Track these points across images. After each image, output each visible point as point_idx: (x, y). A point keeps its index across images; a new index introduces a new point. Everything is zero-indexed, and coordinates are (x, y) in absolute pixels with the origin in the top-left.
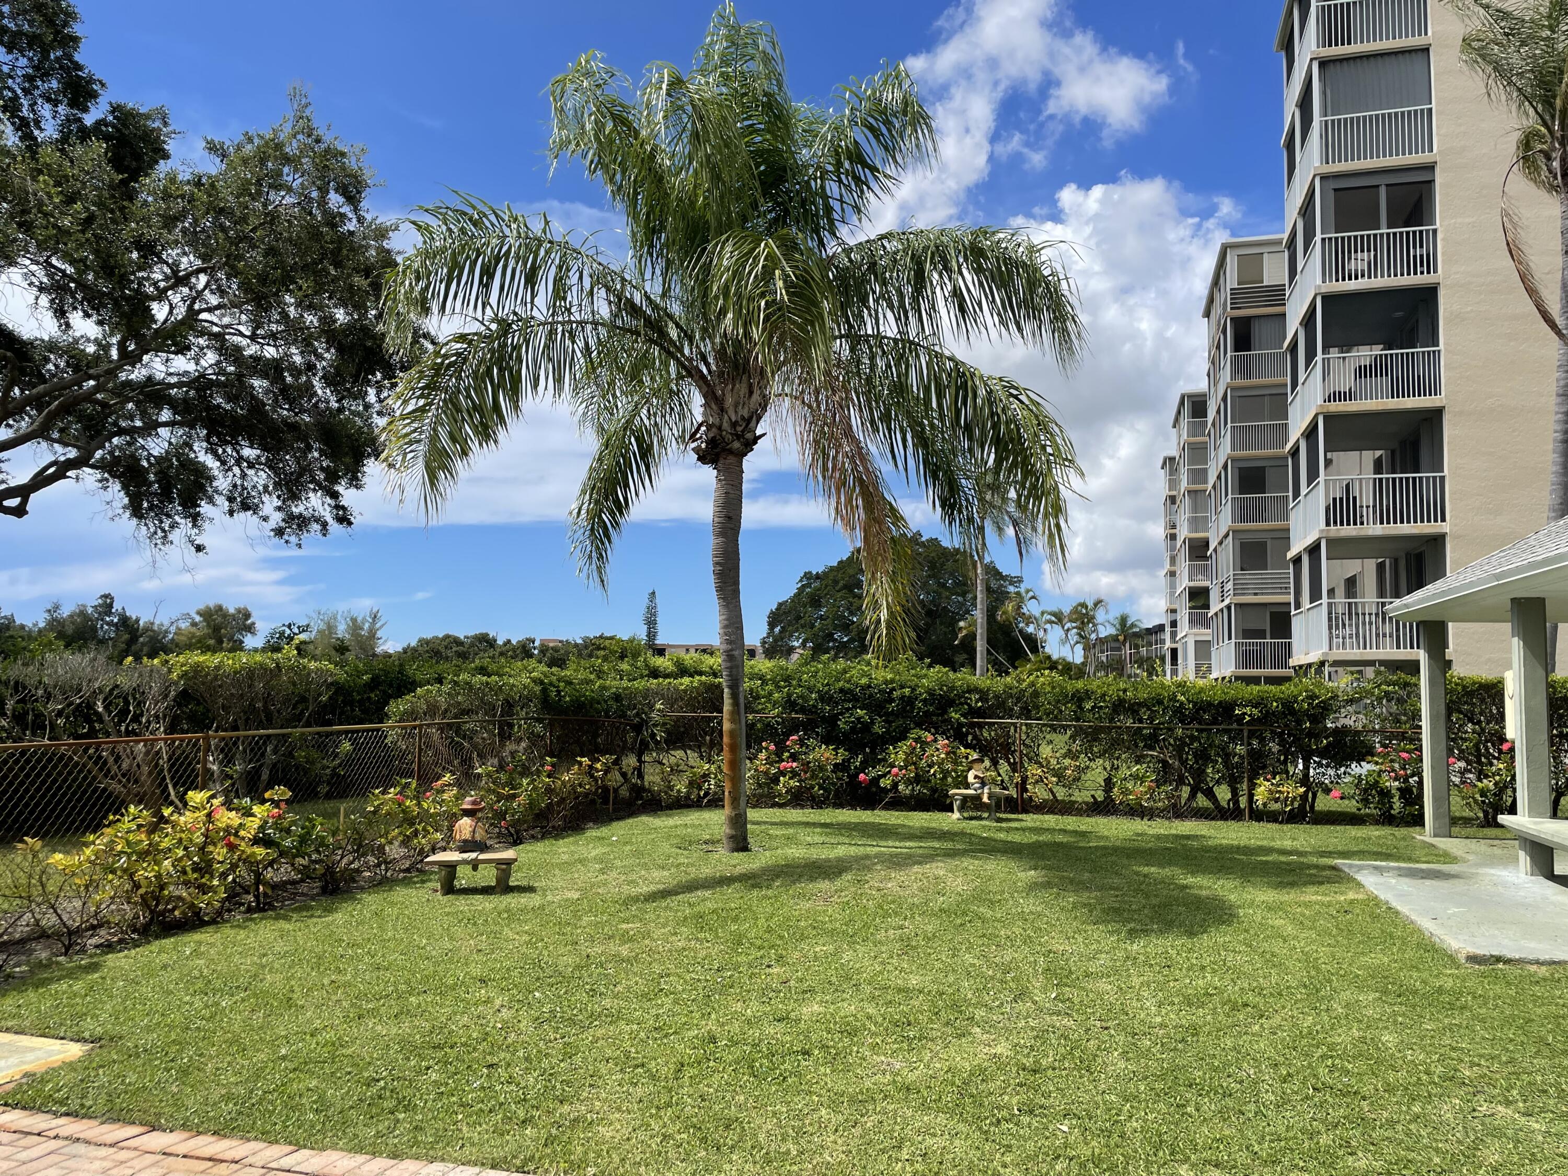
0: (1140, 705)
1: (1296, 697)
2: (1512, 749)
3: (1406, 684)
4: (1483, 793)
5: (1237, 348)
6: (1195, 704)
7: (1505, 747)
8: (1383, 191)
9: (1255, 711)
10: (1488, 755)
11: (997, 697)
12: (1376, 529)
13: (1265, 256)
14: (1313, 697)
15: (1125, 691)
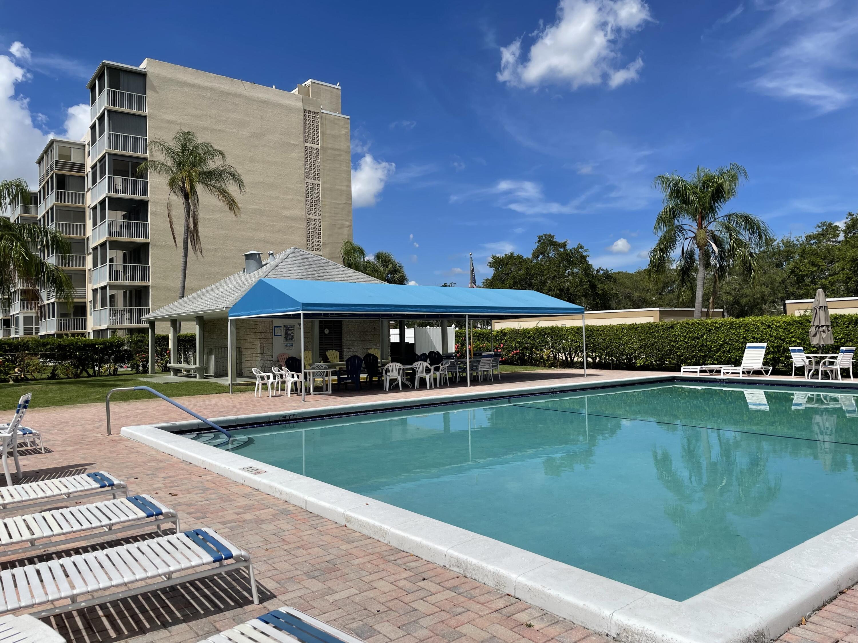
0: (66, 346)
1: (114, 342)
2: (170, 352)
3: (143, 337)
4: (162, 364)
5: (58, 188)
6: (84, 345)
7: (168, 352)
8: (130, 164)
9: (102, 346)
10: (163, 354)
11: (15, 346)
12: (127, 283)
13: (72, 150)
14: (119, 341)
15: (61, 342)
